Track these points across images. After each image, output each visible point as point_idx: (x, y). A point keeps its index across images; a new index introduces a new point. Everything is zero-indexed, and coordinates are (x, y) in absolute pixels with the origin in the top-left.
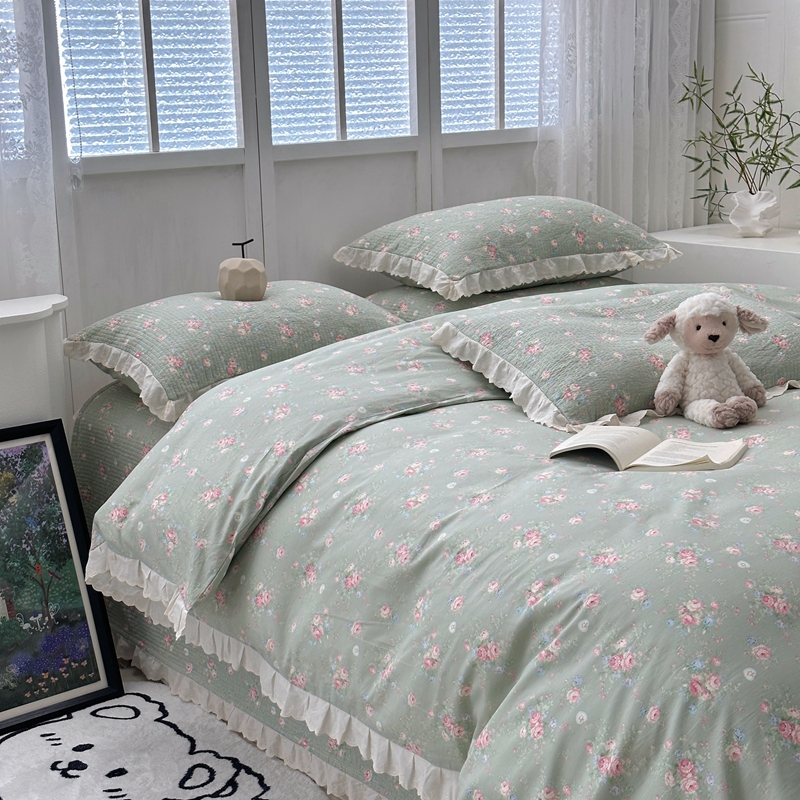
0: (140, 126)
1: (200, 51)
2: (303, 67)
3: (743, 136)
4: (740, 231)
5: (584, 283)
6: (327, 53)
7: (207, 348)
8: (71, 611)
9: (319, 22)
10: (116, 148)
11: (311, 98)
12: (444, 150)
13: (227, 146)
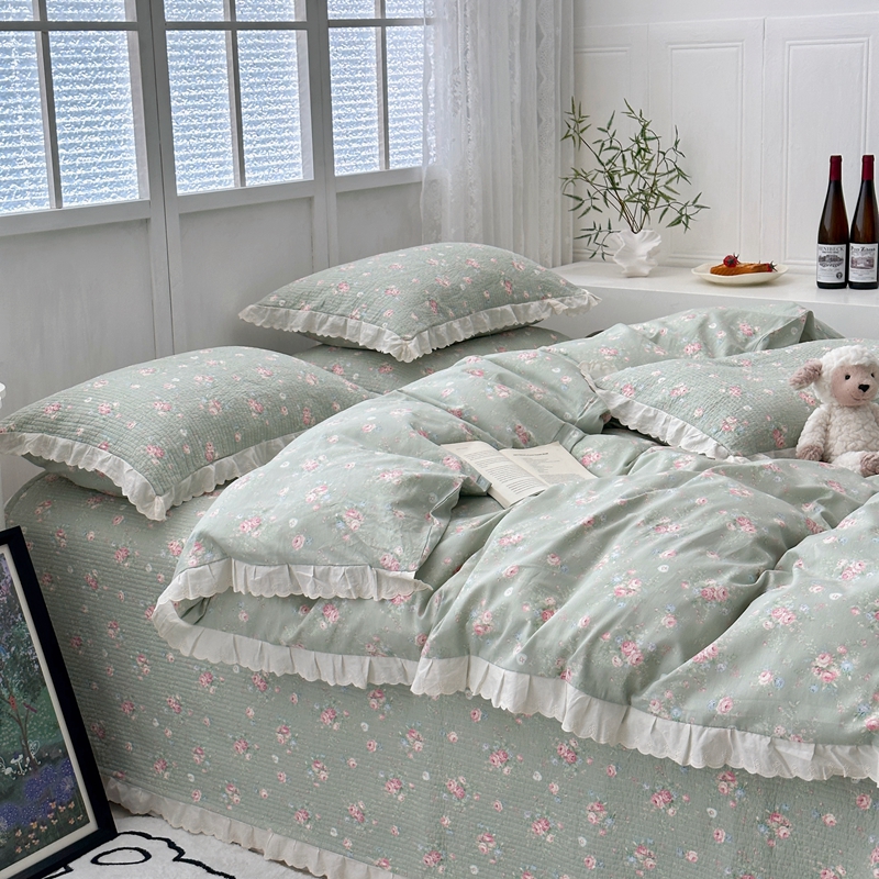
0: (39, 179)
1: (98, 92)
2: (200, 107)
3: (623, 172)
4: (626, 271)
5: (510, 334)
6: (222, 91)
7: (184, 433)
8: (51, 747)
9: (214, 56)
10: (15, 205)
11: (208, 141)
12: (338, 195)
13: (128, 198)
